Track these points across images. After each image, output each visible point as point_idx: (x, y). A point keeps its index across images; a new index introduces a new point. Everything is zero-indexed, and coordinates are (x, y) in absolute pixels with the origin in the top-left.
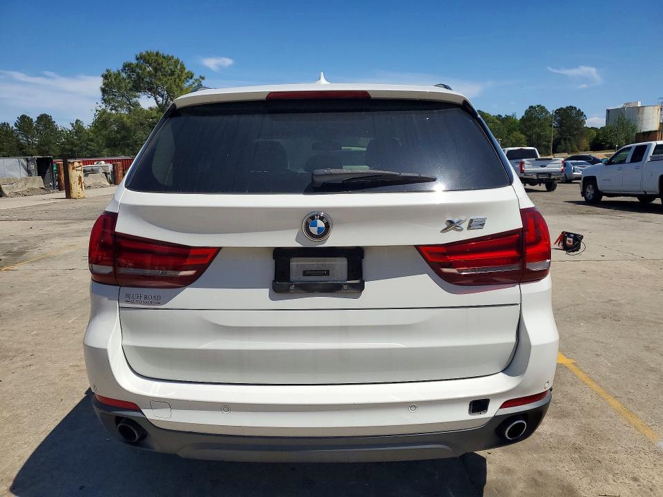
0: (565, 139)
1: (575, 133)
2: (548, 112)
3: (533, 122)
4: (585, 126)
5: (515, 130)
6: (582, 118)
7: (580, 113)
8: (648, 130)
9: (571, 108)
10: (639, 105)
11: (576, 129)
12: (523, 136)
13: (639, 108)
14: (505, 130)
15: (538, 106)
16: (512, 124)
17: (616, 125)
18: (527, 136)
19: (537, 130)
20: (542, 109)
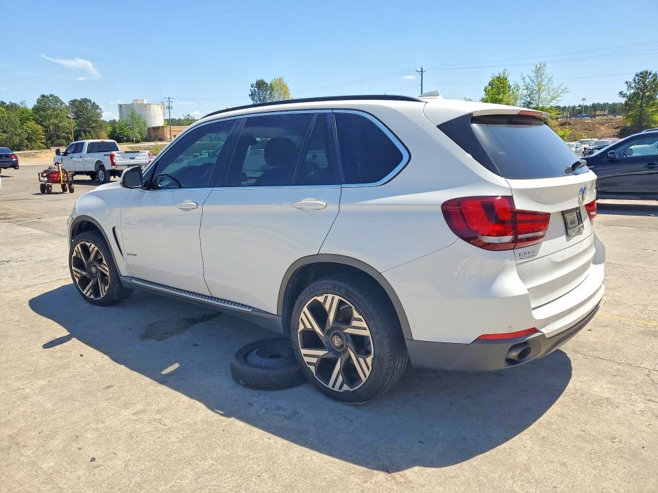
0: (85, 131)
1: (94, 125)
2: (62, 103)
3: (49, 112)
4: (102, 119)
5: (28, 119)
6: (98, 111)
7: (95, 107)
8: (157, 125)
9: (86, 101)
10: (145, 102)
11: (94, 121)
12: (40, 127)
13: (146, 105)
14: (17, 119)
15: (51, 96)
16: (23, 113)
17: (130, 119)
18: (43, 126)
19: (53, 120)
20: (56, 99)
